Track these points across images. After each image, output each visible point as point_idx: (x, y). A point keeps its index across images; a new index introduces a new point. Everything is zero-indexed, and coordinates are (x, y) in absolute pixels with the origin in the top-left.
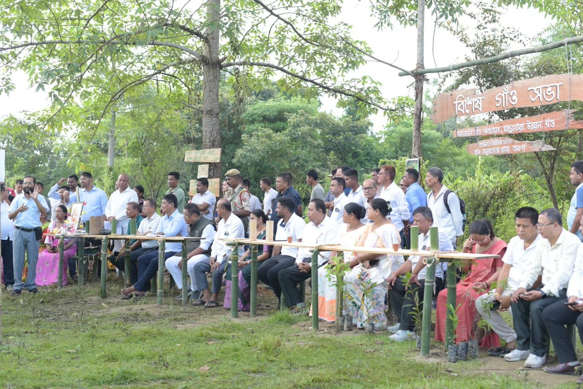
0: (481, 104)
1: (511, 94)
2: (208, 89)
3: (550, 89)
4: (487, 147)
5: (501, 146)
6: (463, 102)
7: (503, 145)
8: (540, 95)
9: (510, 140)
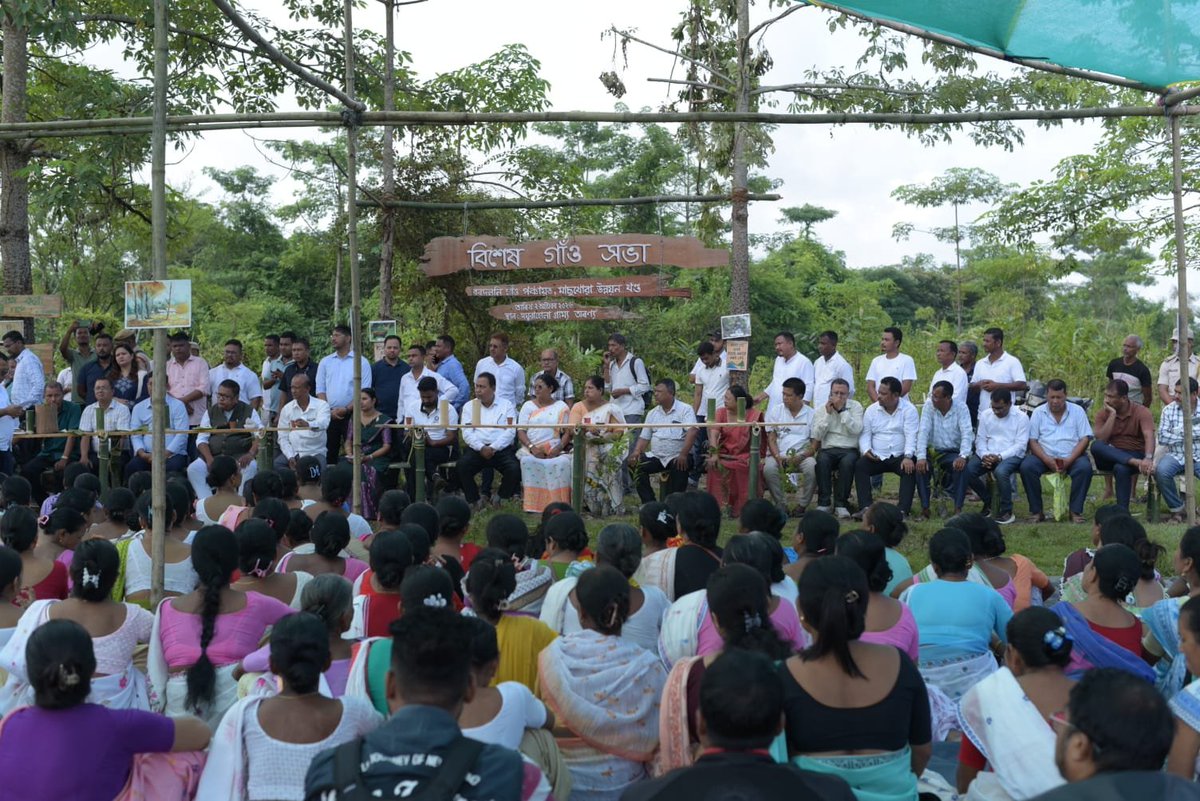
0: (518, 257)
1: (571, 249)
2: (17, 195)
3: (631, 249)
4: (529, 311)
5: (554, 310)
6: (485, 253)
7: (558, 309)
8: (618, 255)
9: (571, 304)
